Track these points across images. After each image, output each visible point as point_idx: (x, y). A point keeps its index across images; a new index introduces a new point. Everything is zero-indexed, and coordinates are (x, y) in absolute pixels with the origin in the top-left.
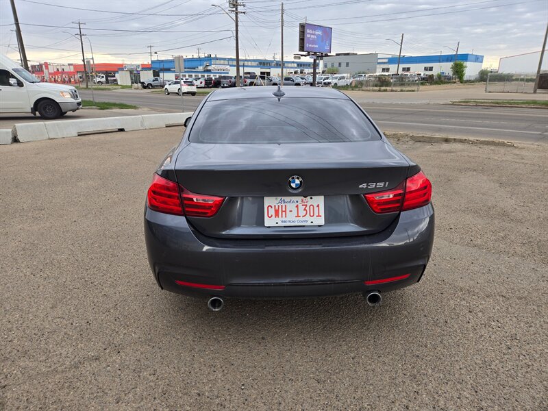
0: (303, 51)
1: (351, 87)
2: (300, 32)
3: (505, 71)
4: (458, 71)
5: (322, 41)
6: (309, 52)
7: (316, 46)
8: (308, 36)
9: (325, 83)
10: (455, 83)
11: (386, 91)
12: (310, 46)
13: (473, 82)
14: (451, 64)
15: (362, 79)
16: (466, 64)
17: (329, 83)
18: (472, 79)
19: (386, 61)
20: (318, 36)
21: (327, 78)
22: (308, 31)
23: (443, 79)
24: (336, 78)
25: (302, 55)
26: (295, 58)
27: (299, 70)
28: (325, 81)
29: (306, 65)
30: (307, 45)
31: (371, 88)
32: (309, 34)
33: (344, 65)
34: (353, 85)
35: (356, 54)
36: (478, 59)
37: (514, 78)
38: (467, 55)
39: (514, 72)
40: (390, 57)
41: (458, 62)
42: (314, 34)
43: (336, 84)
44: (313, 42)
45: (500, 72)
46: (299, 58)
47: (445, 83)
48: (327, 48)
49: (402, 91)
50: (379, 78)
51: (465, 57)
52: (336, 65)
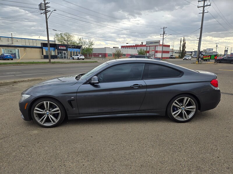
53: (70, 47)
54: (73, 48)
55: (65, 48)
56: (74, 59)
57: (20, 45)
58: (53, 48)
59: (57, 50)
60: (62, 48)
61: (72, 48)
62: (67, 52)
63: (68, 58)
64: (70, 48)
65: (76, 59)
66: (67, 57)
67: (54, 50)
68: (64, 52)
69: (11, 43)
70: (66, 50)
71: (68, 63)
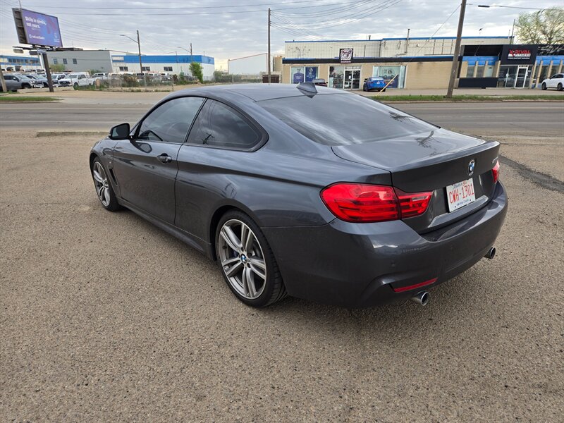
0: (26, 43)
1: (97, 88)
2: (16, 19)
3: (234, 72)
4: (197, 71)
5: (49, 32)
6: (34, 45)
7: (43, 38)
8: (29, 25)
9: (61, 83)
10: (197, 83)
11: (139, 91)
12: (34, 37)
13: (211, 82)
14: (188, 65)
15: (105, 78)
16: (202, 65)
17: (68, 83)
18: (210, 80)
19: (122, 59)
20: (41, 25)
21: (63, 77)
22: (27, 19)
23: (185, 79)
24: (75, 77)
25: (24, 48)
26: (15, 51)
27: (13, 67)
28: (62, 80)
29: (22, 60)
30: (30, 36)
31: (120, 89)
32: (29, 22)
33: (70, 62)
34: (98, 85)
35: (82, 50)
36: (210, 61)
37: (242, 79)
38: (200, 56)
39: (241, 74)
40: (125, 54)
41: (195, 63)
42: (36, 23)
43: (76, 83)
44: (36, 32)
45: (230, 73)
46: (22, 52)
47: (188, 83)
48: (57, 41)
49: (156, 91)
50: (124, 77)
51: (199, 58)
52: (61, 62)
53: (548, 50)
54: (555, 54)
55: (528, 55)
56: (545, 89)
57: (421, 55)
58: (492, 58)
59: (501, 64)
60: (518, 55)
61: (552, 54)
62: (530, 68)
63: (531, 84)
64: (545, 53)
65: (552, 89)
66: (527, 82)
67: (494, 64)
68: (520, 67)
69: (403, 52)
70: (530, 62)
71: (499, 99)
